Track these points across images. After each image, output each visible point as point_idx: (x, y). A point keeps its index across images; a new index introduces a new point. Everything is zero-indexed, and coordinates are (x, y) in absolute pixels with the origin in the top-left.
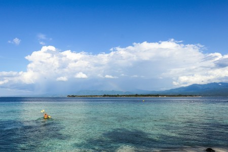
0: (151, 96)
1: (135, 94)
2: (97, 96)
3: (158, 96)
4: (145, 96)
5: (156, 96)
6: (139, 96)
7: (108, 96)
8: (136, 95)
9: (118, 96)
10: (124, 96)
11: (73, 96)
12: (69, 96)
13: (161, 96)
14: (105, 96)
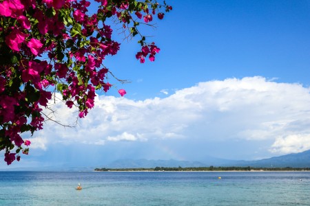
0: (237, 169)
1: (209, 165)
2: (144, 169)
3: (249, 169)
4: (227, 169)
5: (246, 169)
6: (216, 169)
7: (163, 169)
8: (211, 168)
9: (180, 169)
10: (190, 169)
11: (104, 170)
12: (98, 170)
13: (255, 169)
14: (157, 169)
